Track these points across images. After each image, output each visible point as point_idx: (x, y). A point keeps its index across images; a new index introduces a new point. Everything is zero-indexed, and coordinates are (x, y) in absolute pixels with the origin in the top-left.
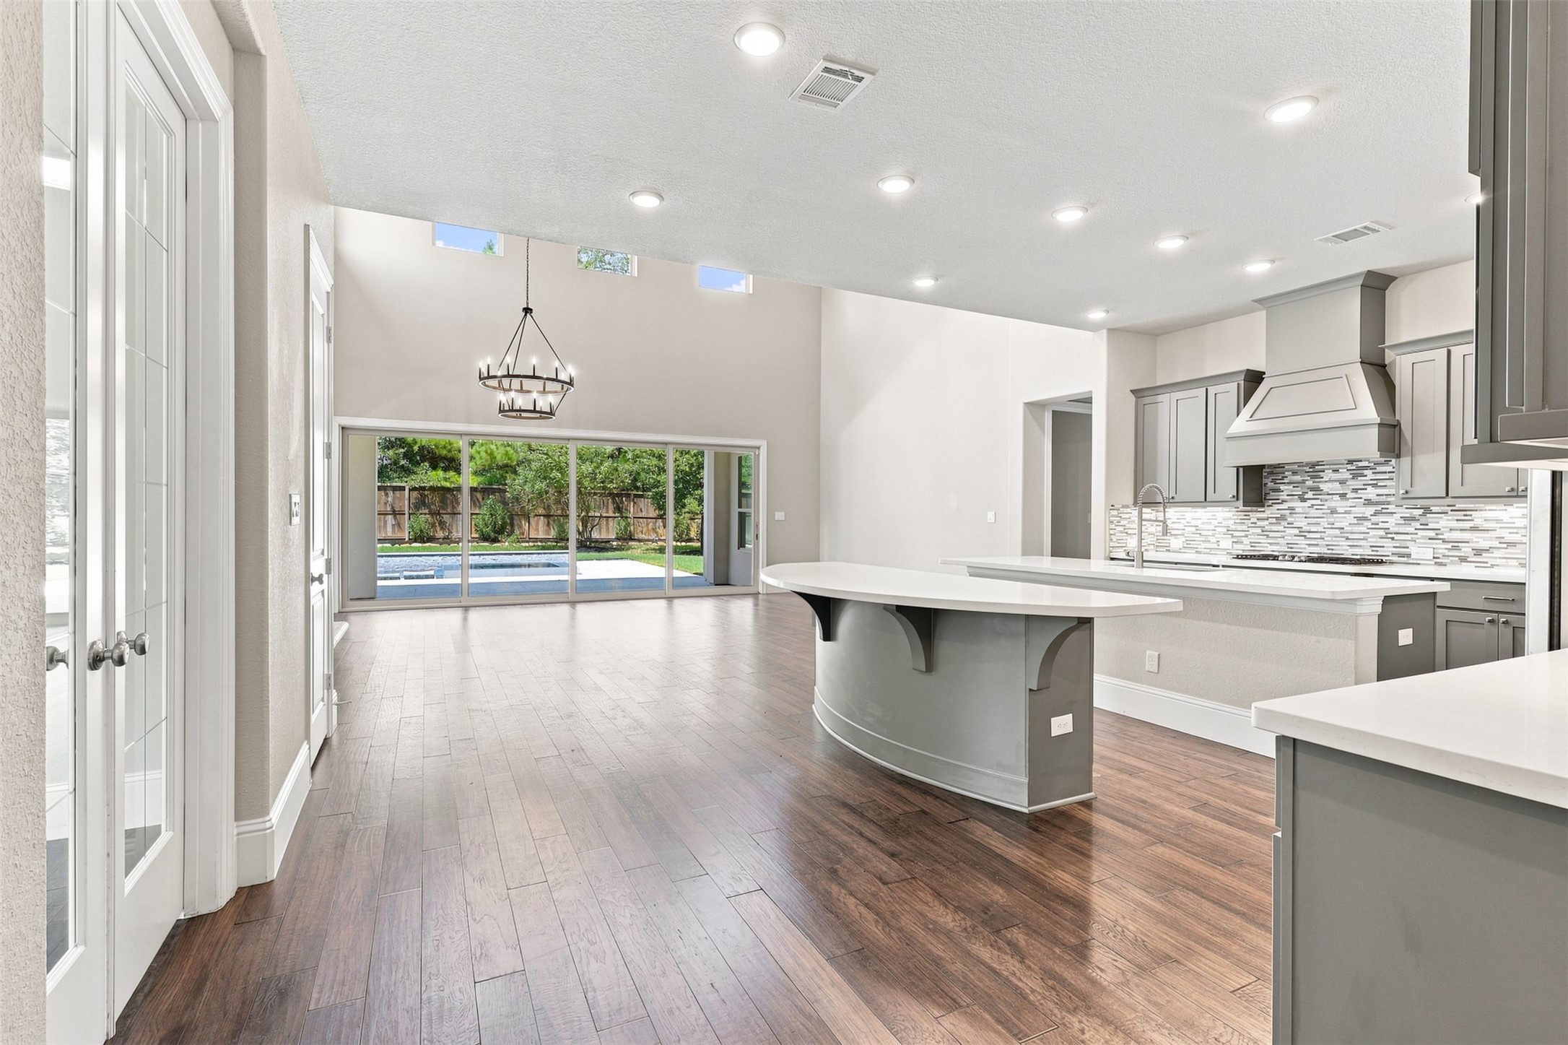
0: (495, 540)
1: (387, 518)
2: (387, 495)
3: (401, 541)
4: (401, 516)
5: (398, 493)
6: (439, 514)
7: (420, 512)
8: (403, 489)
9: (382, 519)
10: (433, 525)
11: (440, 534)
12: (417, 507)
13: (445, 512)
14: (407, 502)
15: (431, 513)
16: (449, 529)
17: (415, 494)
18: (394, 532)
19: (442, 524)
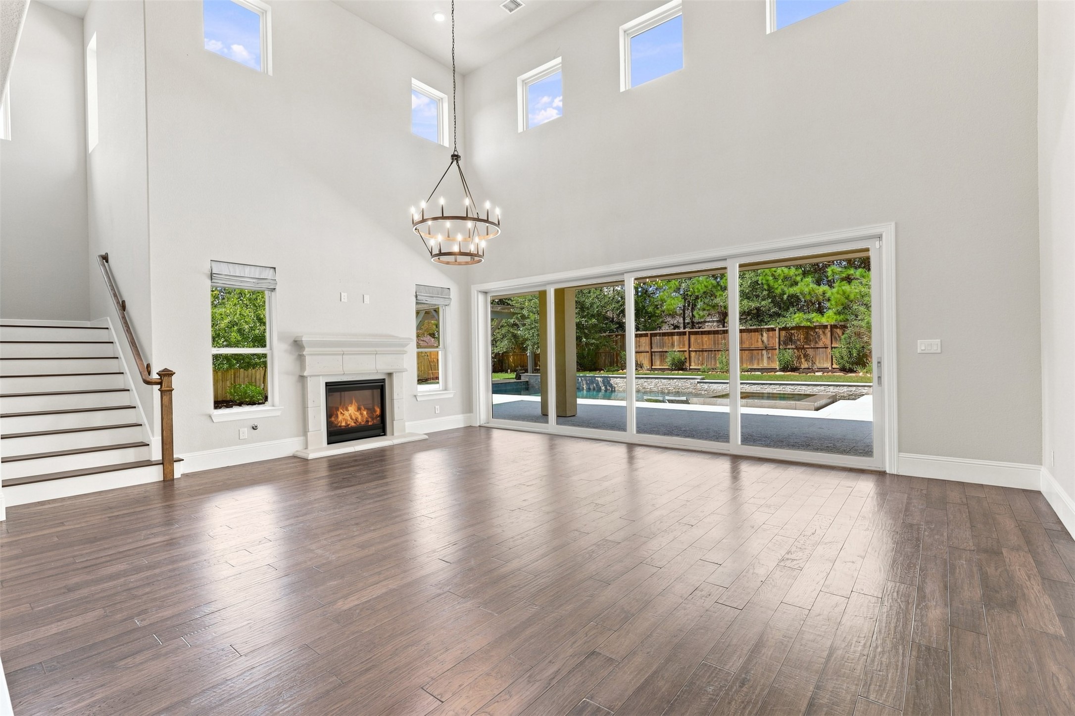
0: (851, 371)
1: (763, 353)
2: (762, 335)
3: (774, 370)
4: (773, 351)
5: (771, 333)
6: (803, 348)
7: (788, 347)
8: (773, 330)
9: (760, 353)
10: (799, 358)
11: (805, 365)
12: (786, 344)
13: (809, 346)
14: (777, 340)
15: (797, 348)
16: (812, 361)
17: (783, 333)
18: (768, 363)
19: (806, 356)
